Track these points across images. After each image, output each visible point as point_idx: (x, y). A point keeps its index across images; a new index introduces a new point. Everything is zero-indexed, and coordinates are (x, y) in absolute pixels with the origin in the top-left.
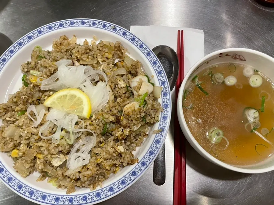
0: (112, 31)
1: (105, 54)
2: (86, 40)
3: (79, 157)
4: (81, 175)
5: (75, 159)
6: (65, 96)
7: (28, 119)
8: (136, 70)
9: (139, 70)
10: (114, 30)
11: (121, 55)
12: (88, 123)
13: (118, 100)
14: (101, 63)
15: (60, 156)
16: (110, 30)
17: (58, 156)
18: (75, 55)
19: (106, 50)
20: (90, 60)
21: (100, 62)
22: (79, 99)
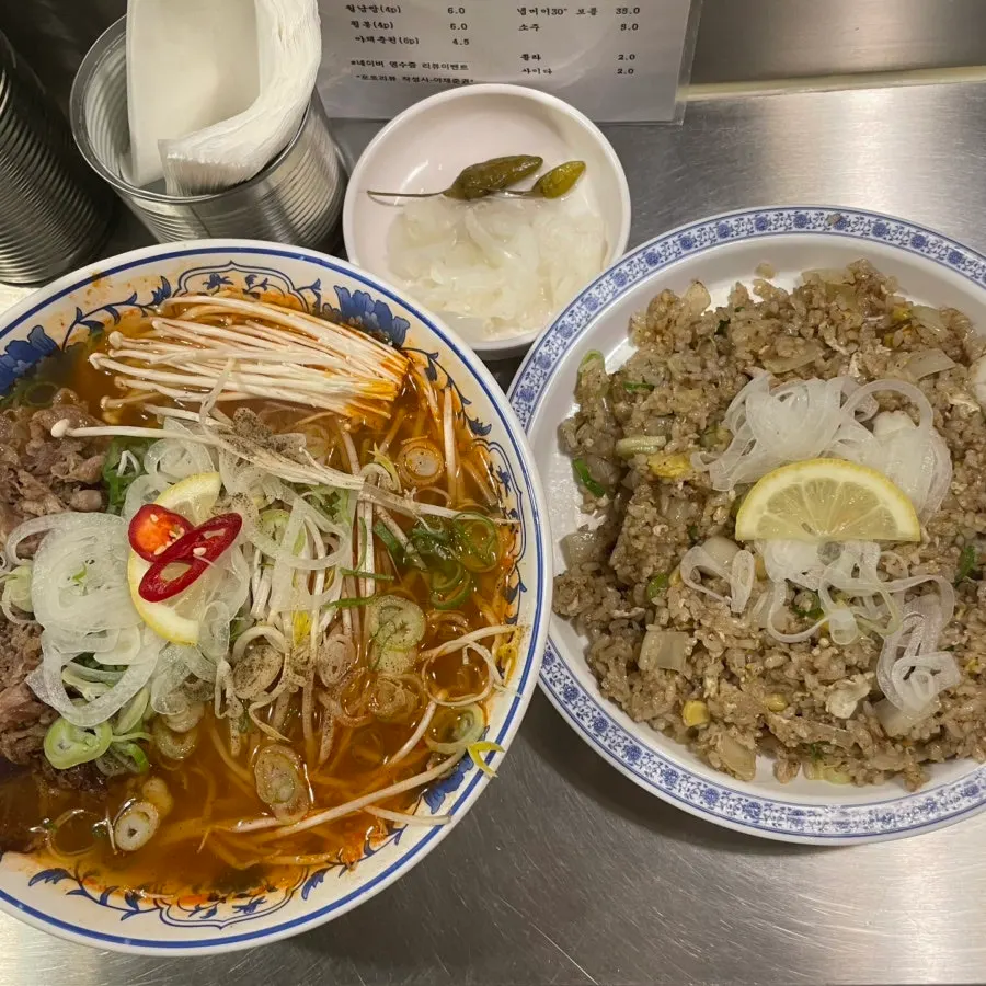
0: (833, 230)
1: (844, 317)
2: (738, 284)
3: (913, 669)
4: (944, 719)
5: (906, 678)
6: (793, 492)
7: (694, 597)
8: (957, 342)
9: (971, 340)
10: (840, 228)
11: (879, 304)
12: (915, 558)
13: (971, 458)
14: (843, 351)
15: (853, 681)
16: (826, 232)
17: (849, 682)
18: (748, 349)
19: (841, 302)
20: (802, 351)
21: (837, 348)
22: (850, 488)
